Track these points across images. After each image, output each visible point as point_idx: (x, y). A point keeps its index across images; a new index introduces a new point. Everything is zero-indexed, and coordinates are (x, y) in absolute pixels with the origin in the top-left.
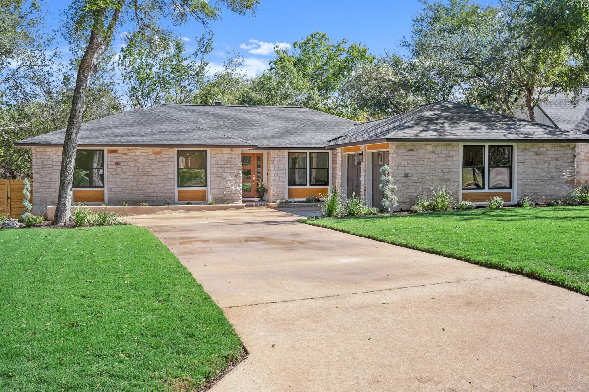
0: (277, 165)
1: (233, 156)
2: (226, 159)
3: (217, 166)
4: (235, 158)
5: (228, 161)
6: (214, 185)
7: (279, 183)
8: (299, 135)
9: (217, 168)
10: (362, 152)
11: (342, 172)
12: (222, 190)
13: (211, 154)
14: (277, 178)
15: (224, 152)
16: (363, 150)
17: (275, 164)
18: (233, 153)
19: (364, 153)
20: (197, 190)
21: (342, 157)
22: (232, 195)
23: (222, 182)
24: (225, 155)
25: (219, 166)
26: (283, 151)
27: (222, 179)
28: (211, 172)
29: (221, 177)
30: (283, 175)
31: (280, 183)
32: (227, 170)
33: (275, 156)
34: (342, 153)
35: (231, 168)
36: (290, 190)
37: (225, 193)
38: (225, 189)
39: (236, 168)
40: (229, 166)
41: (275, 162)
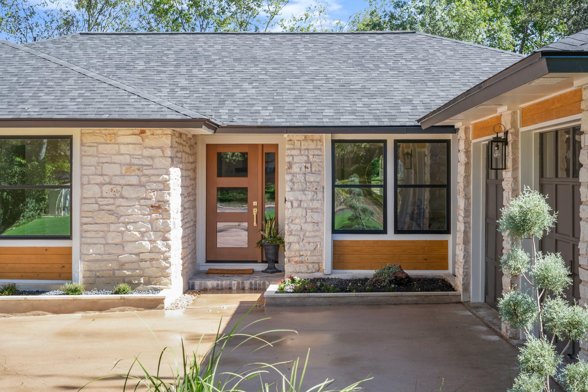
0: (300, 177)
1: (146, 153)
2: (126, 159)
3: (99, 179)
4: (152, 158)
5: (131, 165)
6: (92, 234)
7: (305, 226)
8: (372, 96)
9: (101, 185)
10: (506, 133)
11: (467, 198)
12: (115, 250)
13: (82, 144)
14: (300, 212)
15: (120, 140)
16: (508, 127)
17: (294, 175)
18: (148, 142)
19: (510, 138)
20: (46, 249)
21: (467, 152)
22: (143, 264)
23: (113, 227)
24: (123, 149)
25: (107, 179)
26: (317, 136)
27: (113, 218)
28: (83, 198)
29: (111, 212)
30: (316, 204)
31: (309, 227)
32: (128, 192)
33: (294, 152)
34: (467, 142)
35: (141, 185)
36: (336, 245)
37: (124, 257)
38: (122, 245)
39: (154, 186)
40: (134, 180)
41: (295, 169)
